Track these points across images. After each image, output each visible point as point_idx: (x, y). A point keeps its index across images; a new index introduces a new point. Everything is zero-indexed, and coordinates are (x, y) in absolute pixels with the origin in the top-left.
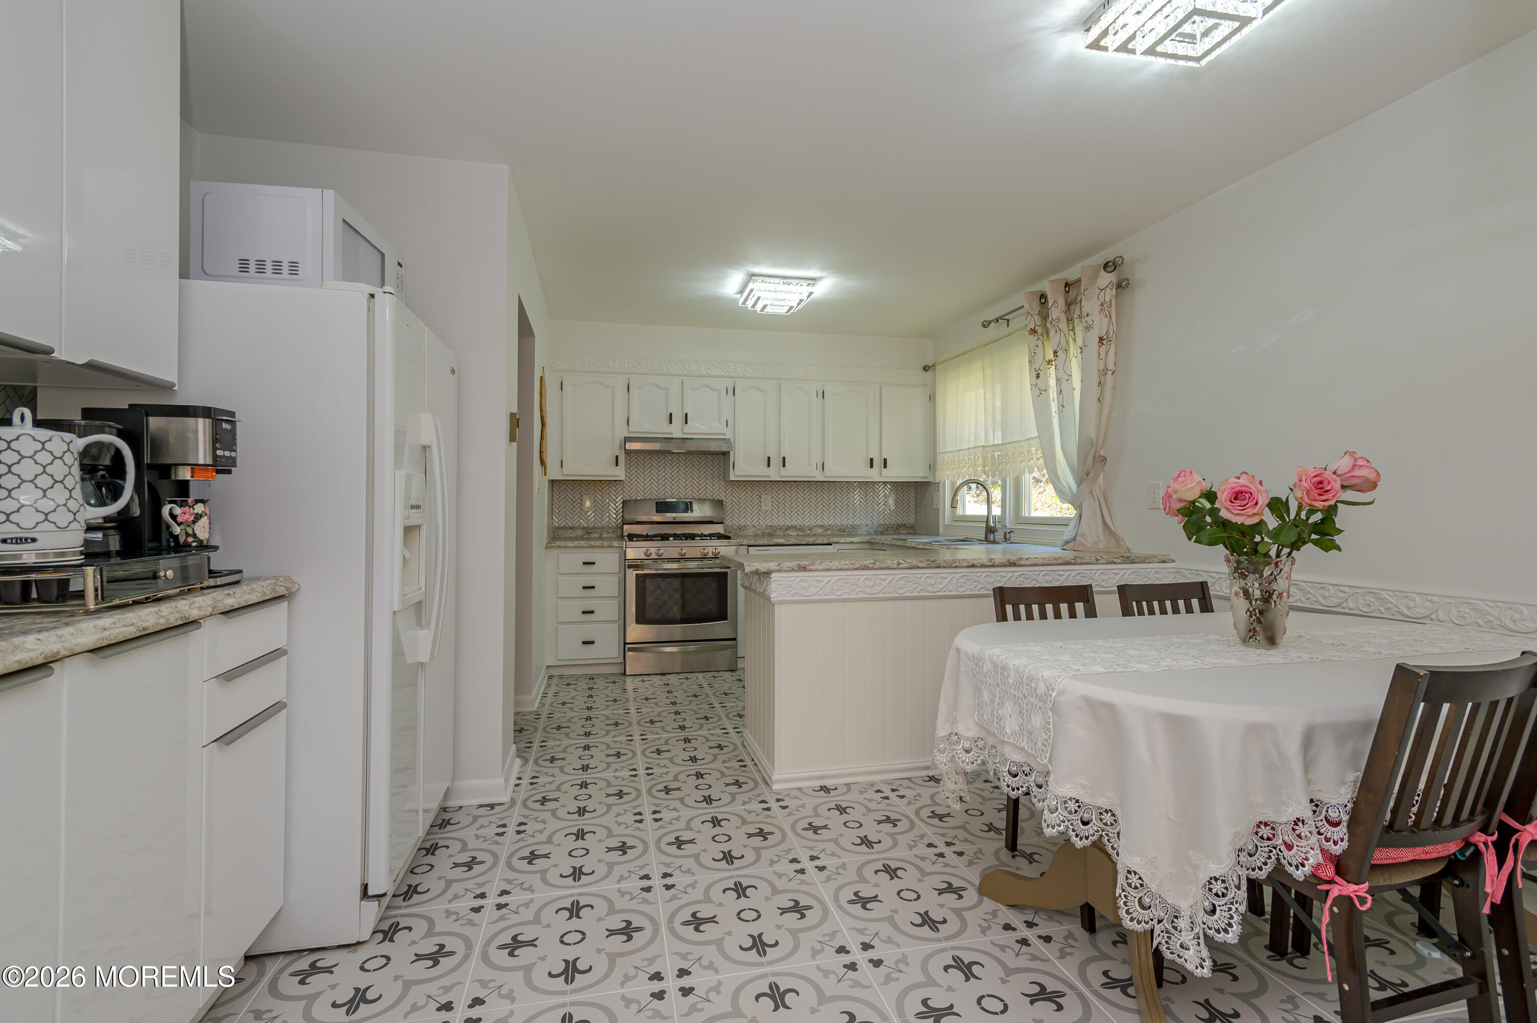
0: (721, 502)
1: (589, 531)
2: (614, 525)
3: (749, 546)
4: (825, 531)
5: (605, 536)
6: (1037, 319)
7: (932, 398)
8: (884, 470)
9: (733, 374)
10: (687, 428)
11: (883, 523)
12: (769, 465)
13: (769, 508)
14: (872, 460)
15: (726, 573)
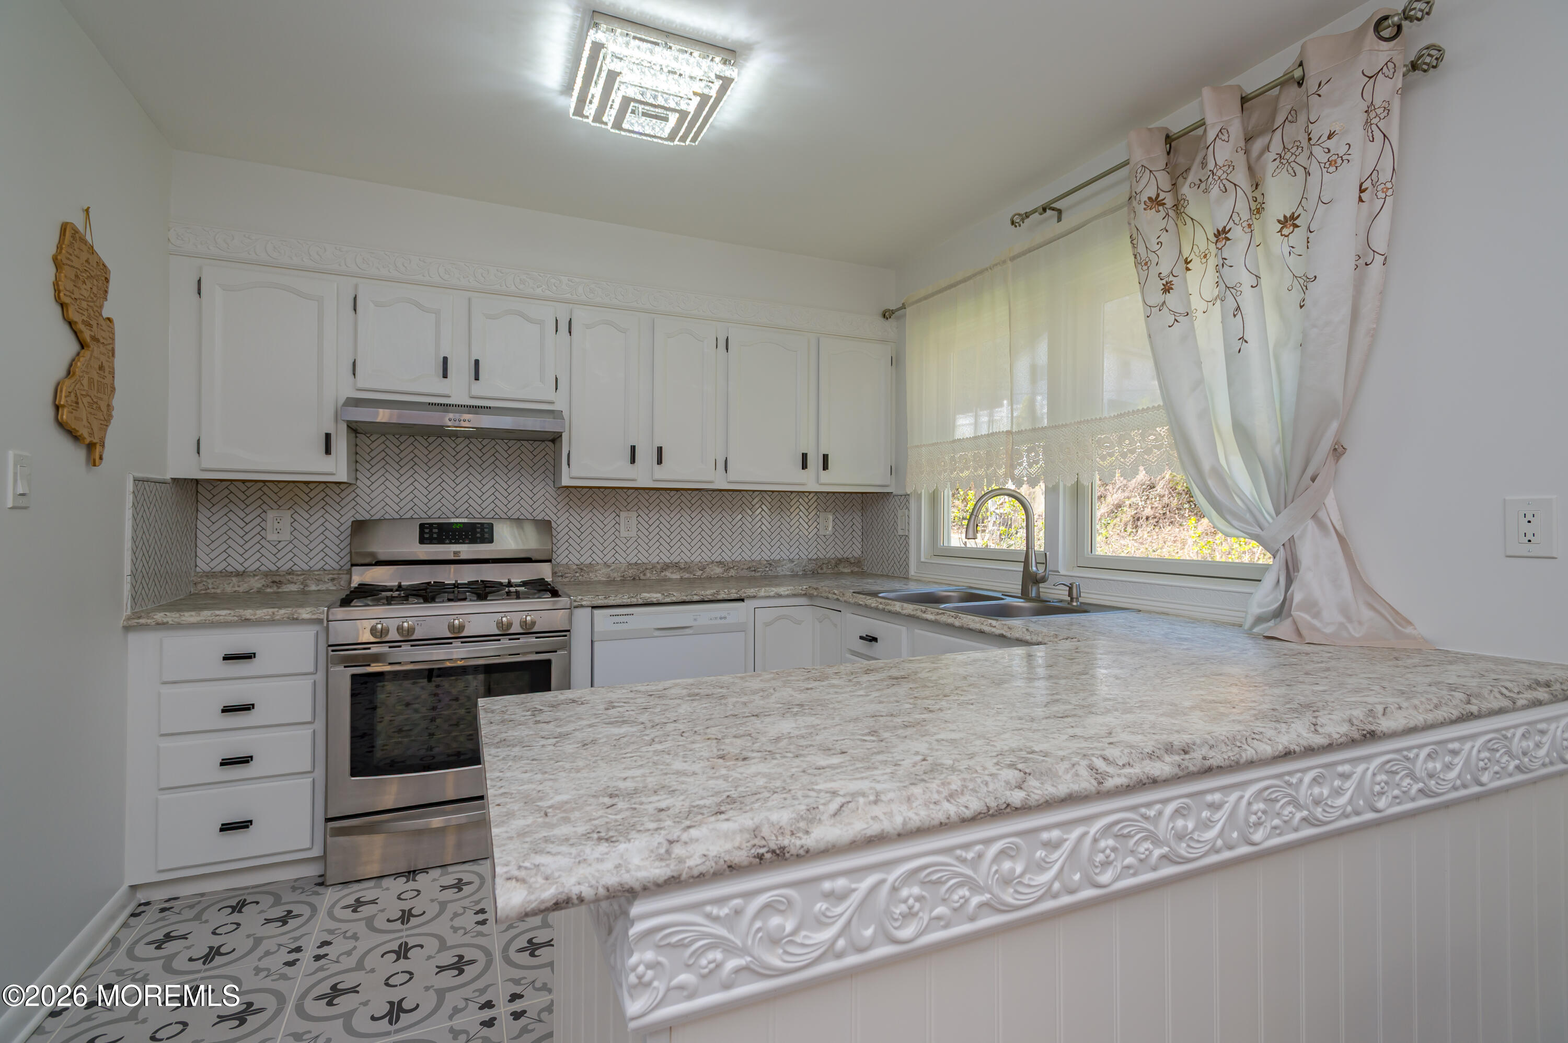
0: (549, 522)
1: (277, 579)
2: (337, 567)
3: (593, 607)
4: (725, 571)
5: (313, 587)
6: (1164, 180)
7: (897, 361)
8: (823, 473)
9: (568, 296)
10: (479, 389)
11: (815, 557)
12: (633, 461)
13: (633, 533)
14: (805, 456)
15: (549, 662)
